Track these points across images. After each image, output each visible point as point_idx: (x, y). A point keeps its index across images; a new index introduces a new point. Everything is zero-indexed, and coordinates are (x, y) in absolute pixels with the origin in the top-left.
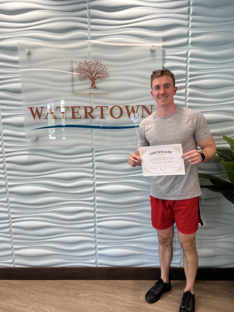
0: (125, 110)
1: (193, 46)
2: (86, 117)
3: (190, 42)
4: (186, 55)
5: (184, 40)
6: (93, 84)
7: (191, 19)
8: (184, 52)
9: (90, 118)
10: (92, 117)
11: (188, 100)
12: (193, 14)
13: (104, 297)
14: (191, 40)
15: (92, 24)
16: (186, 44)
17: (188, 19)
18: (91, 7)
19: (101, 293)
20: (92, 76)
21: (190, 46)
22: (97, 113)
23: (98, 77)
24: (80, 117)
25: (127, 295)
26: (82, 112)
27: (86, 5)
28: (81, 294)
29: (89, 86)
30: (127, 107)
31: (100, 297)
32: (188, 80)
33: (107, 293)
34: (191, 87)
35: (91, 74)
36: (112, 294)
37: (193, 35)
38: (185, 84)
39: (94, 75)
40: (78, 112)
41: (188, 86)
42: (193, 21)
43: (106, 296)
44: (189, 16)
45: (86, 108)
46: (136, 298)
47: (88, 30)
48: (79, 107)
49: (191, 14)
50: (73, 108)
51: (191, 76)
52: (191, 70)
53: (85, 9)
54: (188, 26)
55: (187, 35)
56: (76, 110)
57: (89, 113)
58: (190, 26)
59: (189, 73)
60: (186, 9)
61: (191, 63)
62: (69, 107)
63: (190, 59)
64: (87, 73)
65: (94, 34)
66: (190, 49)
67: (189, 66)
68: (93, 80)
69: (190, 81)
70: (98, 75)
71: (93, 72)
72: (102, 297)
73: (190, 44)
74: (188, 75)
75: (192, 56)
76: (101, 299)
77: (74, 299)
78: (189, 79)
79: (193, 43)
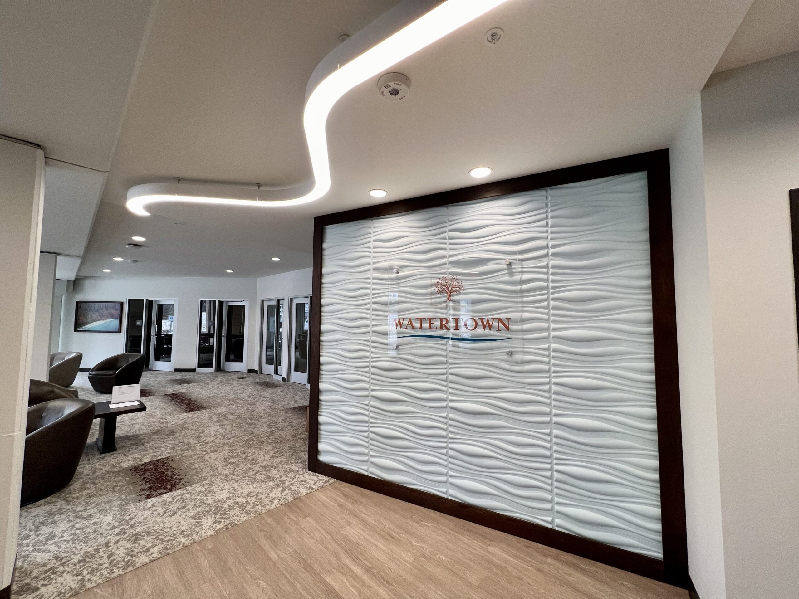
0: (480, 323)
1: (554, 257)
2: (441, 328)
3: (550, 254)
4: (547, 267)
5: (544, 252)
6: (449, 296)
7: (550, 231)
8: (544, 264)
9: (445, 329)
10: (447, 329)
11: (551, 314)
12: (552, 227)
13: (447, 533)
14: (551, 251)
15: (451, 244)
16: (546, 255)
17: (547, 231)
18: (450, 230)
19: (445, 528)
20: (448, 290)
21: (551, 257)
22: (452, 324)
23: (454, 291)
24: (435, 328)
25: (475, 539)
26: (438, 323)
27: (446, 229)
28: (424, 522)
29: (445, 299)
30: (482, 320)
31: (443, 531)
32: (551, 293)
33: (452, 530)
34: (554, 299)
35: (448, 288)
36: (457, 533)
37: (553, 247)
38: (547, 296)
39: (450, 288)
40: (434, 323)
41: (551, 299)
42: (552, 233)
43: (450, 533)
44: (547, 228)
45: (441, 320)
46: (483, 546)
47: (447, 249)
48: (436, 319)
49: (550, 226)
50: (430, 319)
51: (553, 288)
52: (553, 281)
53: (446, 232)
54: (547, 238)
55: (547, 247)
56: (432, 321)
57: (444, 324)
58: (549, 238)
59: (551, 285)
60: (544, 222)
61: (553, 274)
62: (427, 319)
63: (551, 271)
64: (444, 288)
65: (452, 253)
66: (551, 260)
67: (551, 278)
68: (450, 294)
69: (553, 293)
70: (454, 289)
71: (449, 286)
72: (445, 532)
73: (551, 255)
74: (550, 287)
75: (553, 267)
76: (444, 533)
77: (415, 524)
78: (551, 291)
79: (553, 255)
